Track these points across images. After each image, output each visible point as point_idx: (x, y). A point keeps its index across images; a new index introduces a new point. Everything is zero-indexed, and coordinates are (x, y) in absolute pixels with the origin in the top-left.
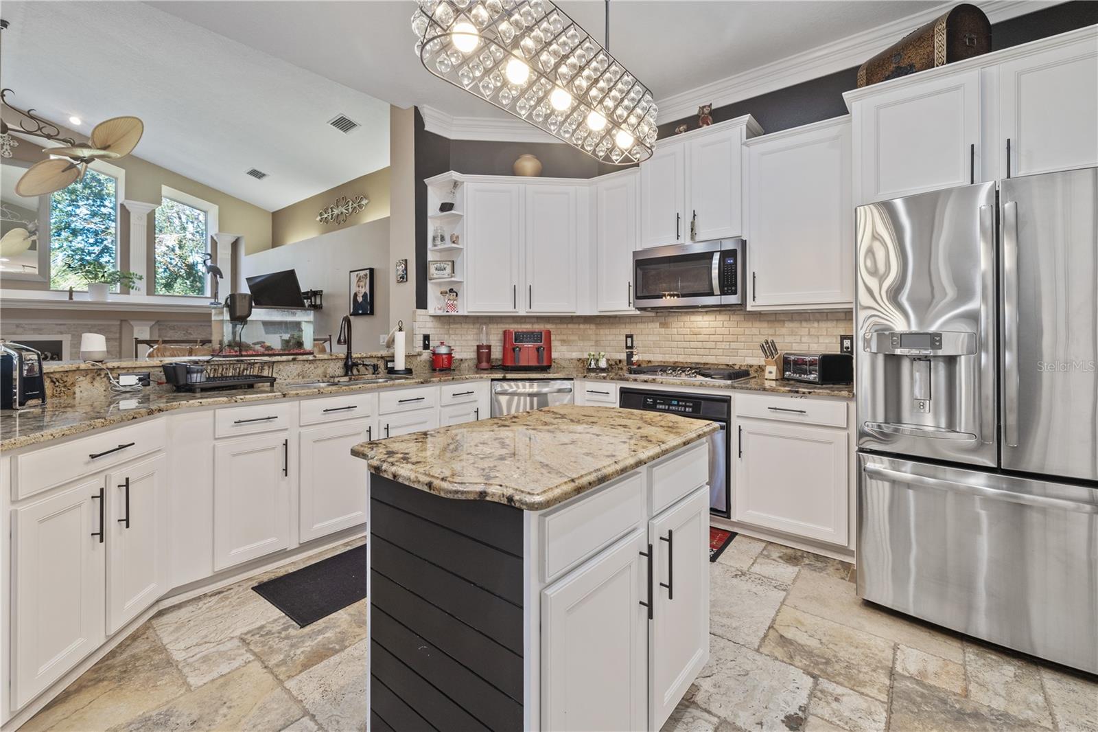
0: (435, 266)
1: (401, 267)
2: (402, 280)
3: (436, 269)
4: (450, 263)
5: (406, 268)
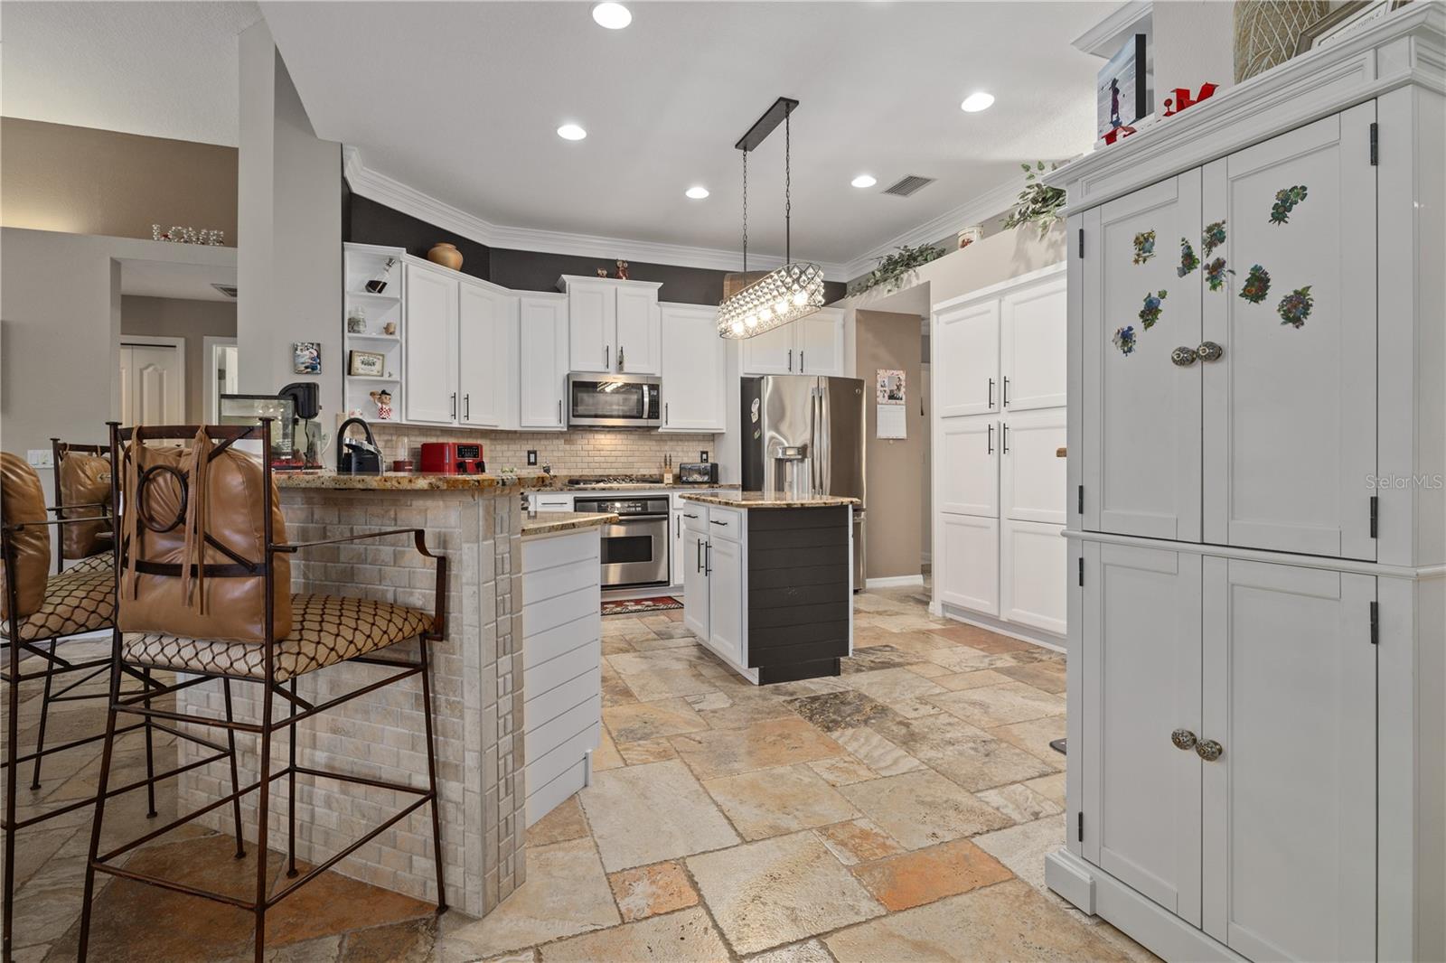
0: (362, 358)
1: (307, 352)
2: (309, 370)
3: (363, 362)
4: (381, 358)
5: (319, 356)
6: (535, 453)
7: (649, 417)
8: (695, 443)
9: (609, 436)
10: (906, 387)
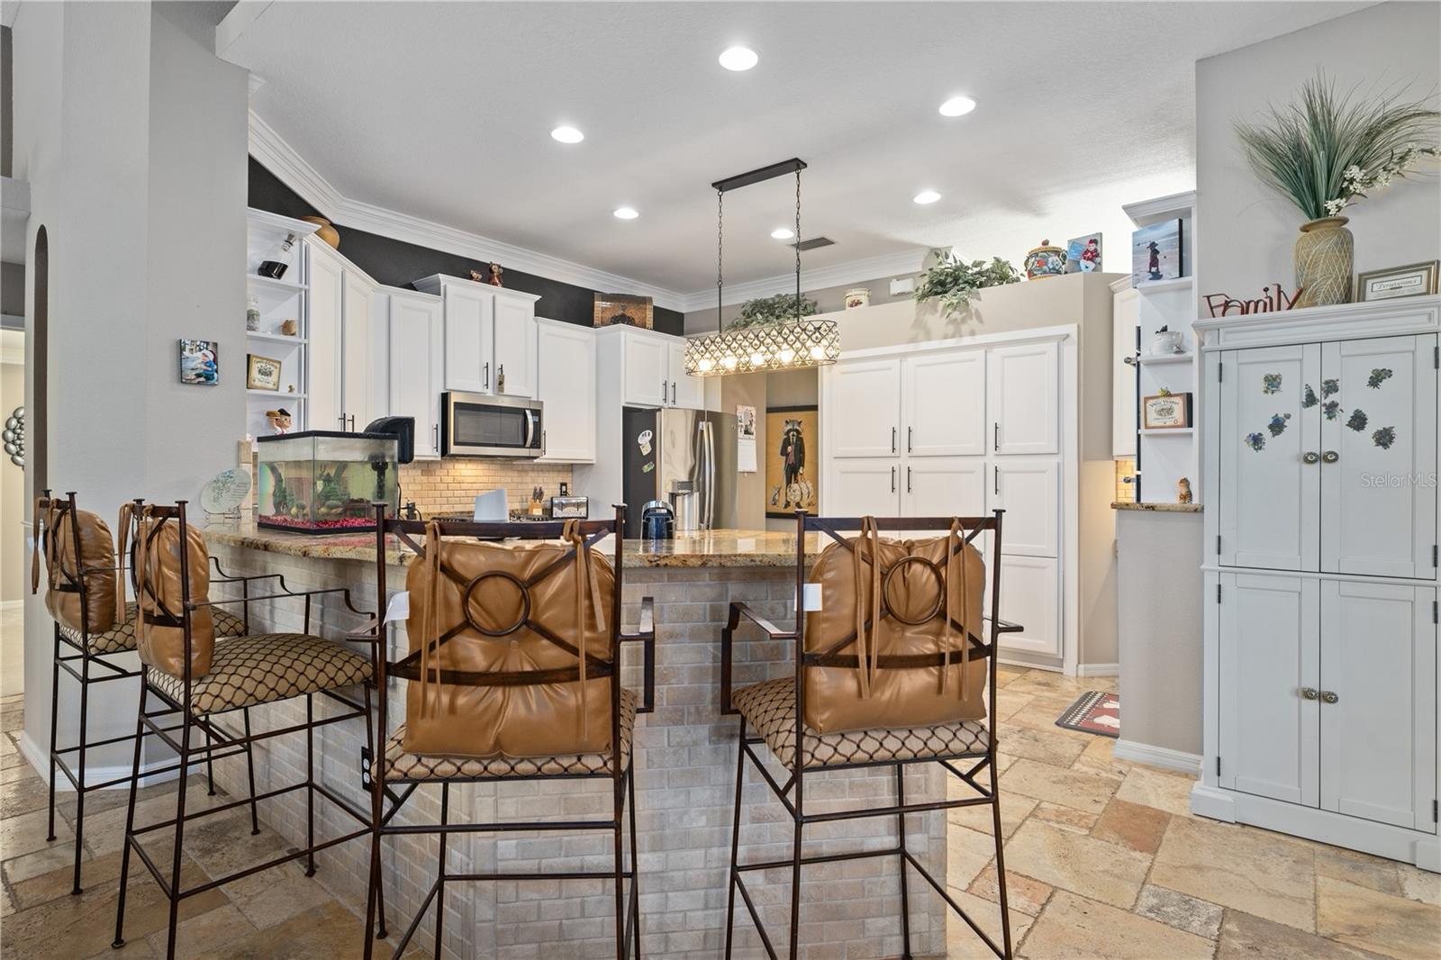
0: (260, 365)
1: (199, 354)
2: (202, 379)
3: (260, 371)
4: (278, 365)
5: (215, 360)
10: (757, 423)
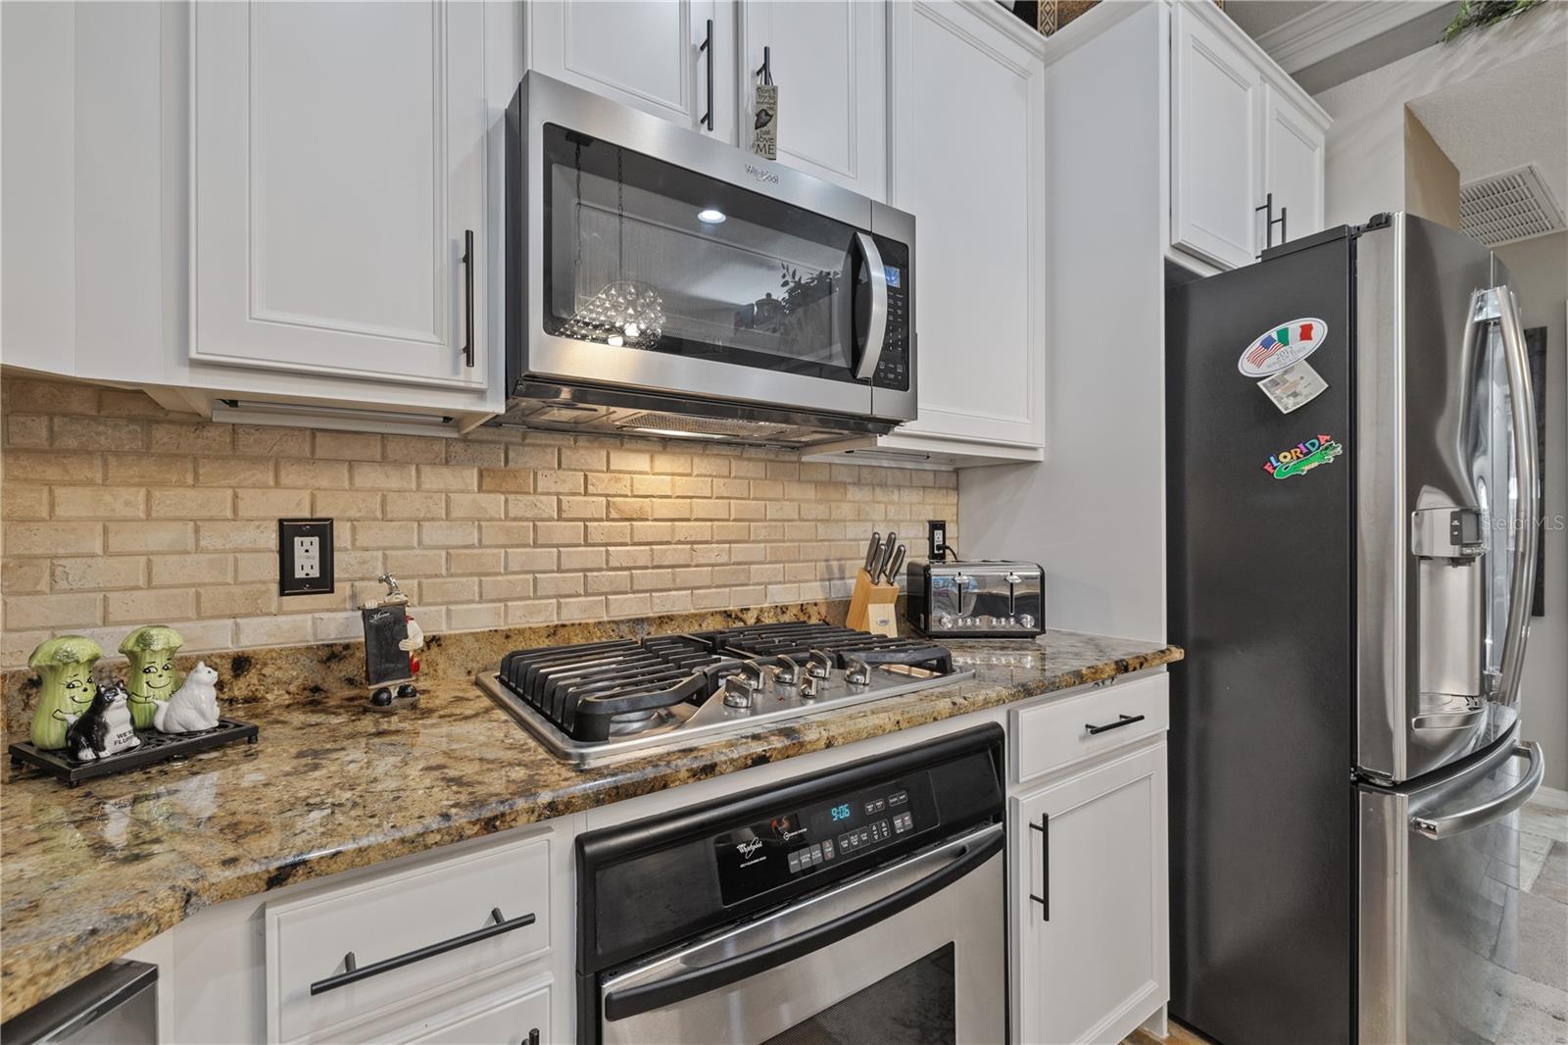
6: (322, 530)
7: (878, 380)
8: (911, 497)
9: (665, 463)
